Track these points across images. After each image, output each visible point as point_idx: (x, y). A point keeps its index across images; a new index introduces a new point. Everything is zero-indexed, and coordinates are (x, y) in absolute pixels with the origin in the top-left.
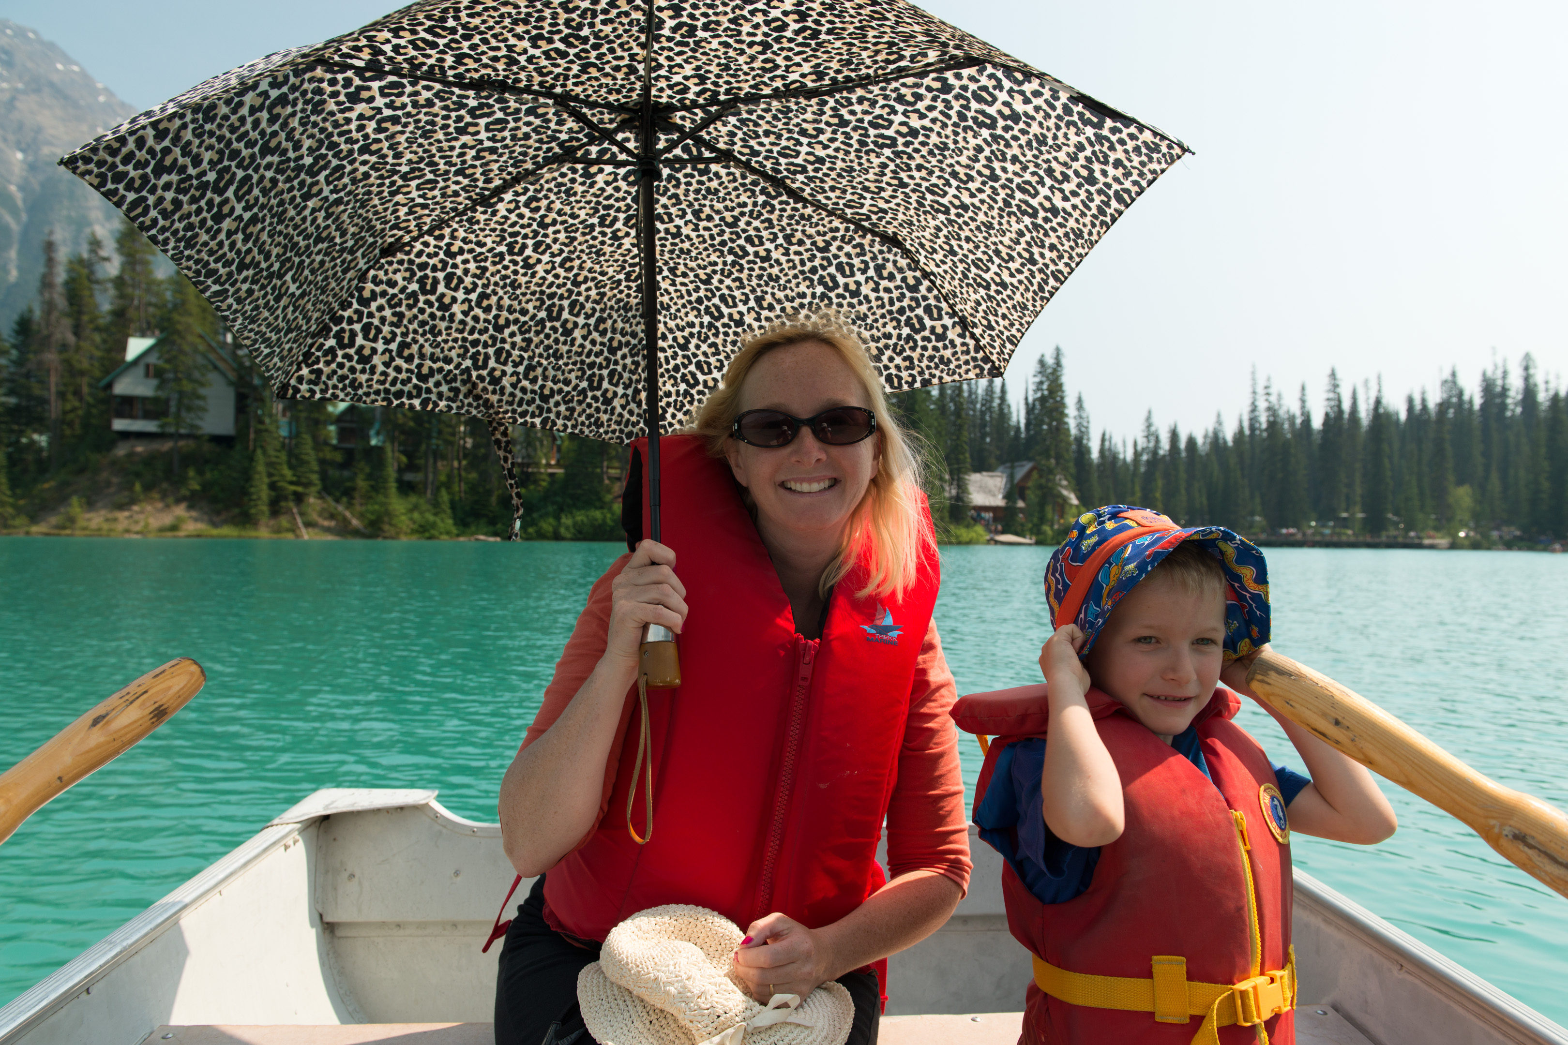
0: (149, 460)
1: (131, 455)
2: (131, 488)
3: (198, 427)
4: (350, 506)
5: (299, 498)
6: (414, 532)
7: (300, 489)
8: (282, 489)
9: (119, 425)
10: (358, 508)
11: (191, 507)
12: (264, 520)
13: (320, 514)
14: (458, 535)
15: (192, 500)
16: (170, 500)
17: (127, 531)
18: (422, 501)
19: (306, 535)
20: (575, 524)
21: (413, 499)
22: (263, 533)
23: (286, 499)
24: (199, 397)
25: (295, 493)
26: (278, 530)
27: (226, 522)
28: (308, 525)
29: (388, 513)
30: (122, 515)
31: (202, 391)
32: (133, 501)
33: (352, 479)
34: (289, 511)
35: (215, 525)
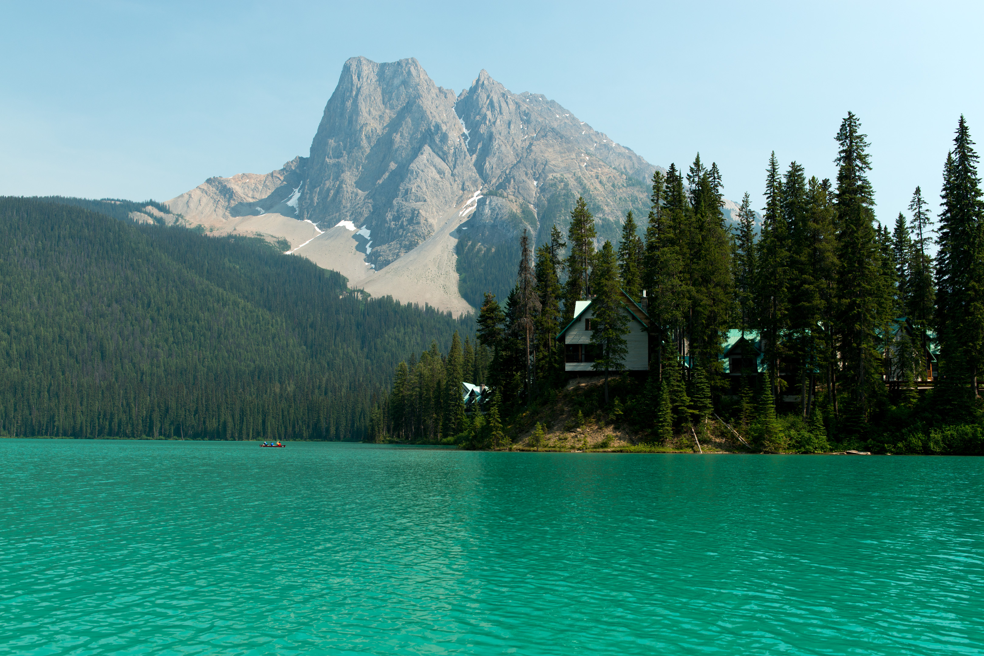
0: (589, 392)
1: (578, 389)
2: (576, 415)
3: (621, 365)
4: (737, 425)
5: (696, 420)
6: (790, 447)
7: (696, 412)
8: (683, 412)
9: (569, 367)
10: (744, 427)
11: (616, 429)
12: (669, 438)
13: (713, 433)
14: (831, 450)
15: (618, 423)
16: (602, 423)
17: (573, 448)
18: (799, 420)
19: (701, 450)
20: (944, 439)
21: (791, 418)
22: (669, 449)
23: (686, 421)
24: (621, 342)
25: (693, 415)
26: (679, 447)
27: (641, 440)
28: (703, 442)
29: (768, 432)
30: (570, 435)
31: (623, 337)
32: (578, 425)
33: (738, 402)
34: (689, 431)
35: (633, 443)
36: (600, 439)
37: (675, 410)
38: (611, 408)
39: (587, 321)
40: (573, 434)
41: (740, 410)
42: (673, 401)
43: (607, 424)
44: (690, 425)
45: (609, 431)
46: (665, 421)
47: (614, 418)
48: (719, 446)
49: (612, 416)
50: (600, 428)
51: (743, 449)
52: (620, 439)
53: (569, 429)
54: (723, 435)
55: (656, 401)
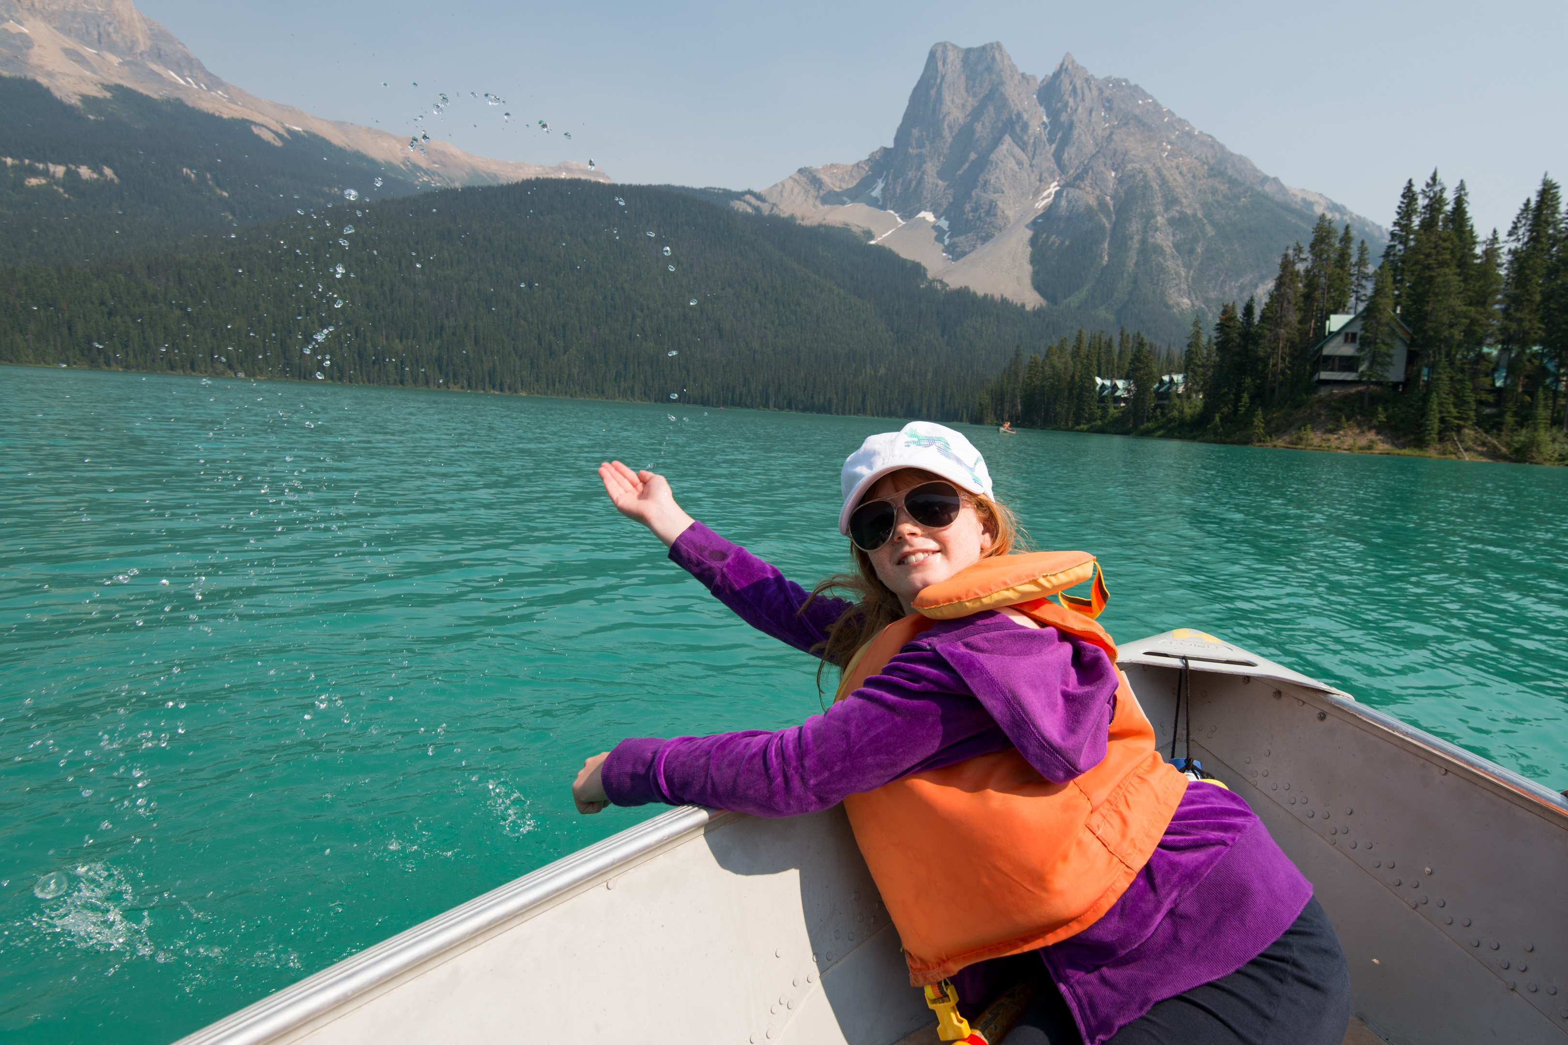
0: (1344, 399)
1: (1331, 395)
3: (1384, 377)
4: (1498, 436)
5: (1459, 429)
7: (1461, 423)
8: (1448, 422)
9: (1324, 375)
10: (1505, 439)
11: (1378, 433)
12: (1434, 444)
13: (1475, 442)
15: (1379, 429)
16: (1365, 427)
17: (1337, 448)
19: (1467, 457)
22: (1432, 453)
23: (1451, 430)
25: (1457, 426)
26: (1444, 453)
27: (1405, 445)
28: (1467, 449)
29: (1534, 443)
30: (1333, 437)
31: (1388, 352)
32: (1339, 427)
33: (1501, 416)
34: (1452, 439)
35: (1398, 447)
36: (1363, 441)
37: (1442, 420)
38: (1374, 414)
39: (1347, 335)
40: (1336, 436)
41: (1502, 424)
42: (1441, 412)
43: (1370, 429)
44: (1454, 434)
45: (1372, 435)
46: (1432, 429)
47: (1377, 424)
48: (1481, 454)
49: (1375, 422)
50: (1363, 432)
51: (1505, 458)
52: (1383, 442)
53: (1332, 431)
54: (1484, 444)
55: (1423, 413)
